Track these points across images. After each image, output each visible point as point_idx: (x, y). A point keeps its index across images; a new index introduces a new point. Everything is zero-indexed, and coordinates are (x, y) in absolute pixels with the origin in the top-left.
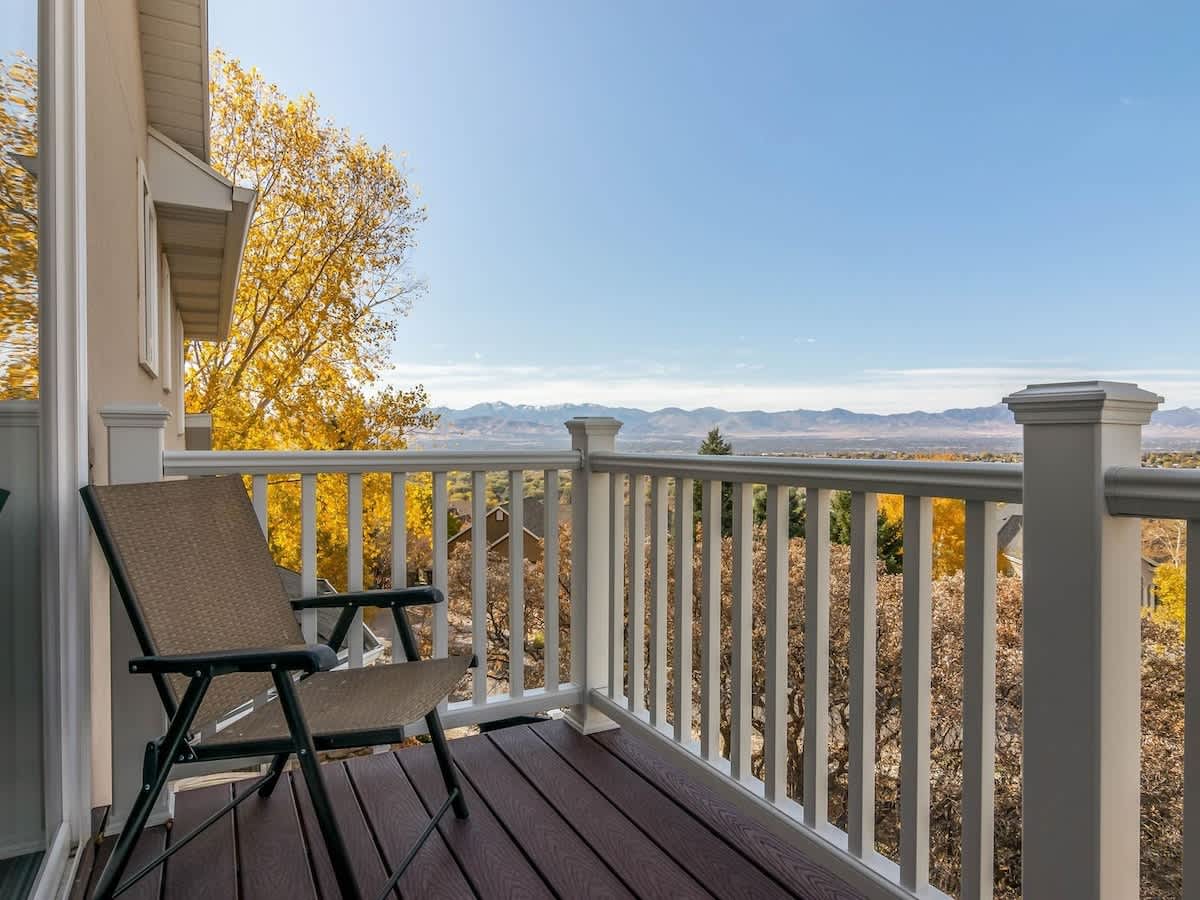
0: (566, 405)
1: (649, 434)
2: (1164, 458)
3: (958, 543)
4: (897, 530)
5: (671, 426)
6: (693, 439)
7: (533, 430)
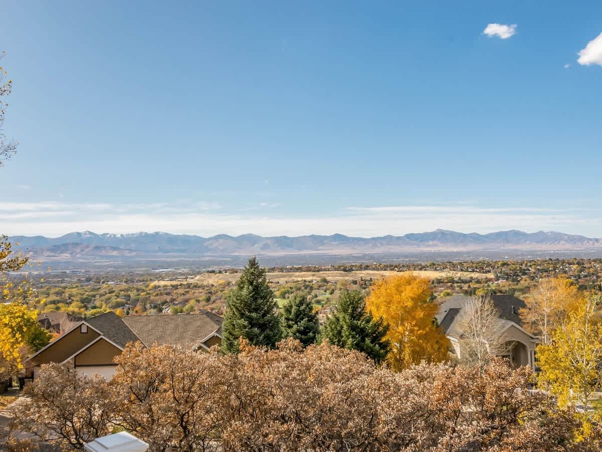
0: (141, 233)
1: (205, 254)
2: (532, 263)
3: (419, 332)
4: (379, 325)
5: (221, 248)
6: (237, 257)
7: (115, 253)
